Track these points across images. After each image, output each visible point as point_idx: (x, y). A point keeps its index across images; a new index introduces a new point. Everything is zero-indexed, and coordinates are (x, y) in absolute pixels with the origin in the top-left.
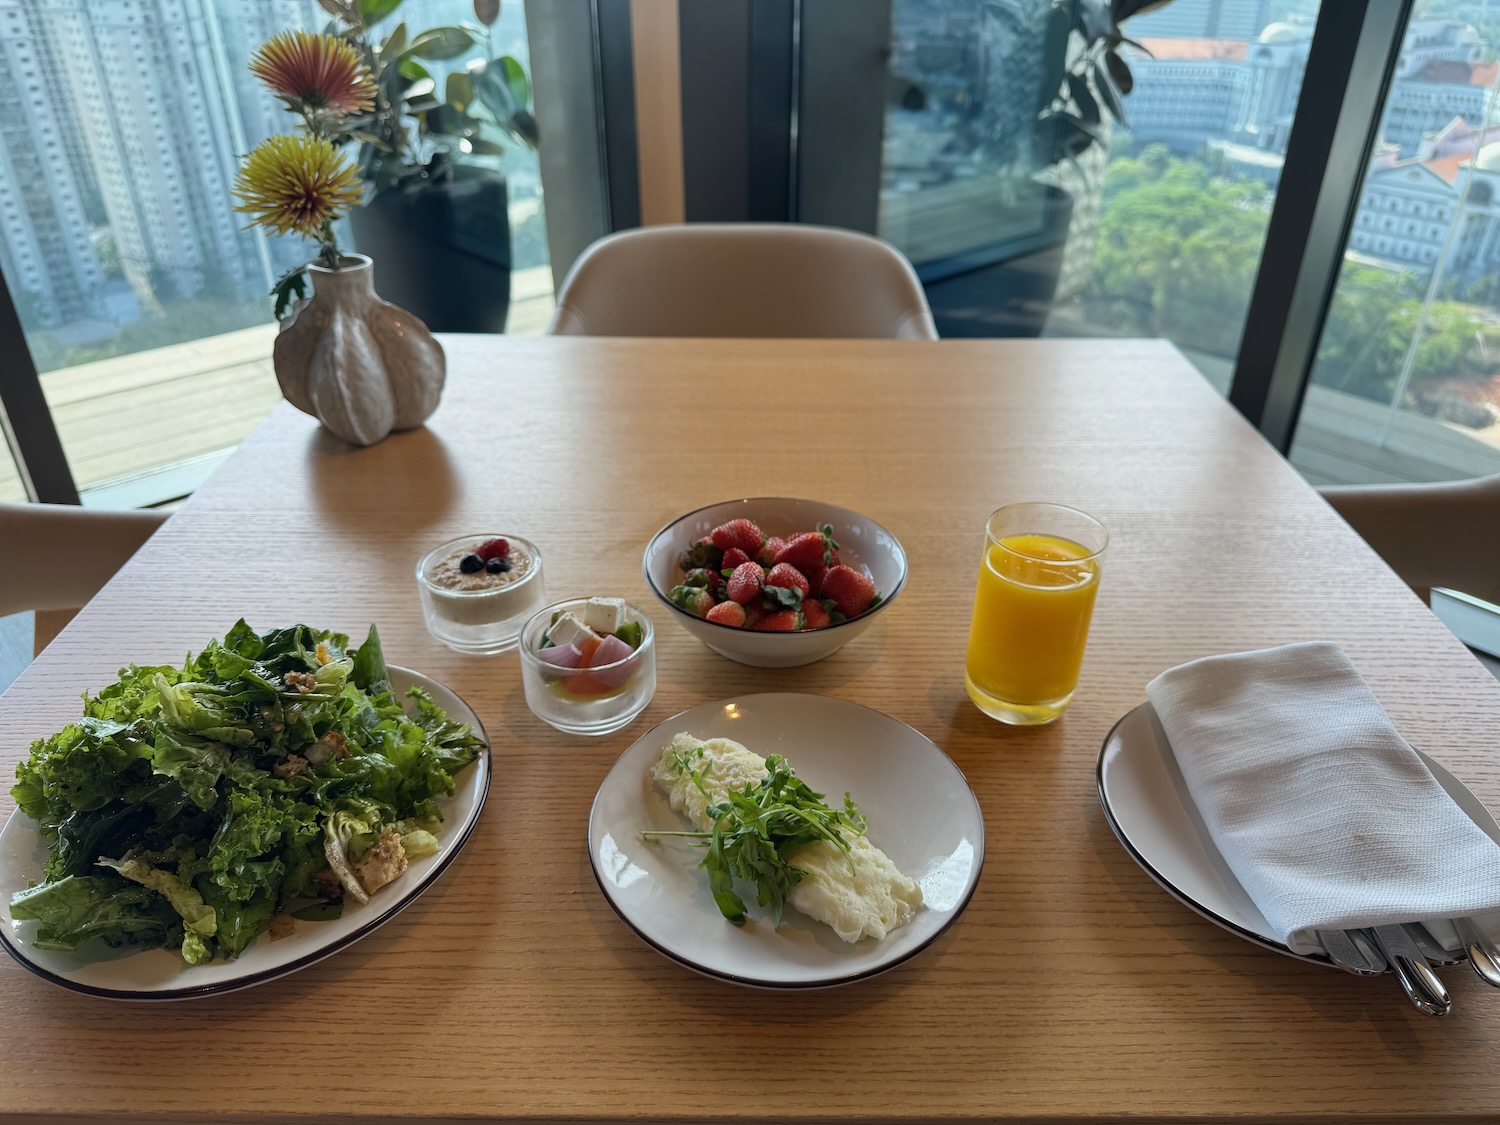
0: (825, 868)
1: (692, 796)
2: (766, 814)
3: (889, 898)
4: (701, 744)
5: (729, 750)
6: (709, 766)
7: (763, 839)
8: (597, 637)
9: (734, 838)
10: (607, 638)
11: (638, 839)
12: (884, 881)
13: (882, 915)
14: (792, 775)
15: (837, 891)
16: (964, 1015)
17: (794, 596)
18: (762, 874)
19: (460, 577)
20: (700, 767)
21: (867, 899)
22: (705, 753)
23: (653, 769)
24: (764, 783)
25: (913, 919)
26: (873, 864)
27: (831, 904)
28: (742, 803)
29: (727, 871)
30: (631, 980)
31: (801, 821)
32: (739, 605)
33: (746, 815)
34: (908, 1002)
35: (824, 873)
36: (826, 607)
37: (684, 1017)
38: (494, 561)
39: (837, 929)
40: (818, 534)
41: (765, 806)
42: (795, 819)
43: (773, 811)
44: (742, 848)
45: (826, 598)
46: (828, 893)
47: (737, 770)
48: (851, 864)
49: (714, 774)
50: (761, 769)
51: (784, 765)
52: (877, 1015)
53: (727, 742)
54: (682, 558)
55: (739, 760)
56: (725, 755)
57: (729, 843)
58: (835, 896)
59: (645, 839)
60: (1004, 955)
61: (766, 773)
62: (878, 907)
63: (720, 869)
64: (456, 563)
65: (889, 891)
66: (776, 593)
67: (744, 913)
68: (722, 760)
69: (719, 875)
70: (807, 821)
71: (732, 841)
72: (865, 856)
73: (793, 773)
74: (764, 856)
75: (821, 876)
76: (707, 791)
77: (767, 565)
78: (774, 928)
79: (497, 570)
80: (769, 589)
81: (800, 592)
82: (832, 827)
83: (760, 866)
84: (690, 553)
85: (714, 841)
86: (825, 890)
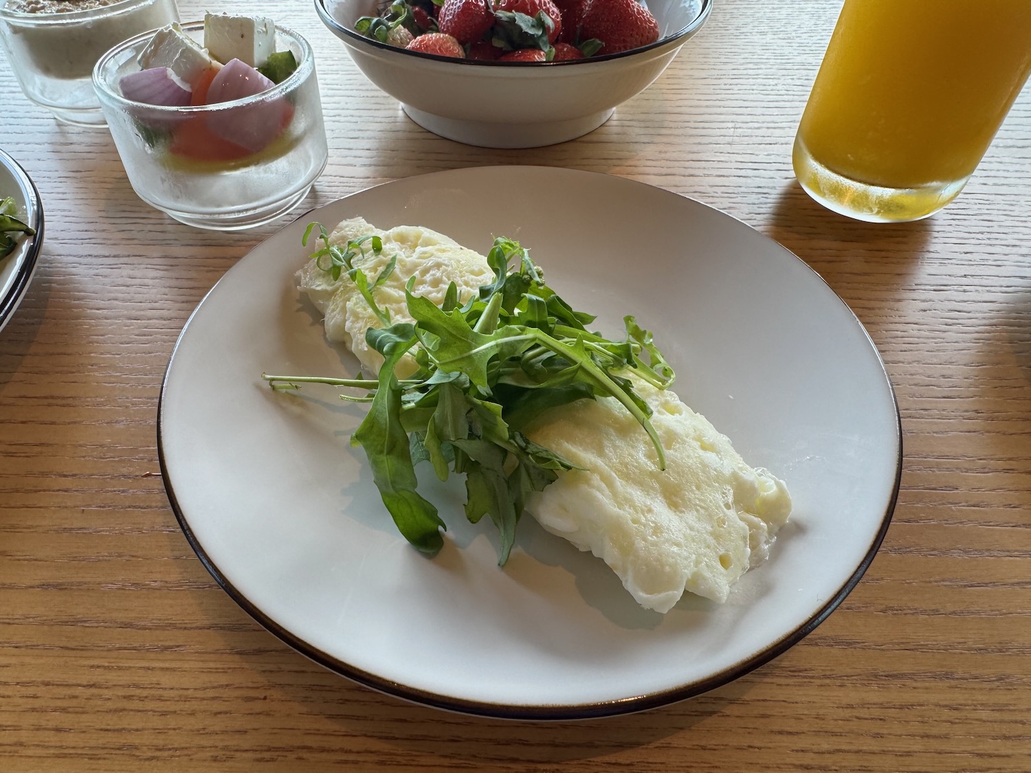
0: (600, 452)
1: (357, 317)
2: (488, 346)
3: (732, 513)
4: (381, 234)
5: (427, 243)
6: (390, 266)
7: (479, 396)
8: (215, 63)
9: (423, 389)
10: (229, 64)
11: (258, 387)
12: (719, 478)
13: (722, 552)
14: (537, 279)
15: (629, 501)
16: (884, 752)
17: (541, 24)
18: (477, 463)
20: (374, 269)
21: (691, 517)
22: (386, 247)
23: (299, 273)
24: (485, 293)
25: (777, 551)
26: (696, 444)
27: (618, 531)
28: (436, 322)
29: (405, 456)
30: (216, 652)
31: (557, 362)
32: (455, 40)
33: (443, 346)
34: (764, 716)
35: (600, 462)
36: (586, 52)
37: (310, 741)
39: (630, 585)
41: (487, 329)
42: (545, 356)
43: (500, 341)
44: (436, 413)
45: (587, 38)
46: (611, 507)
47: (439, 274)
48: (654, 441)
49: (397, 279)
50: (481, 273)
51: (524, 258)
52: (704, 748)
53: (426, 232)
55: (443, 258)
56: (419, 249)
57: (412, 399)
58: (626, 514)
59: (274, 388)
60: (936, 612)
61: (489, 278)
62: (712, 534)
63: (390, 452)
65: (730, 499)
66: (512, 19)
67: (441, 528)
68: (414, 258)
69: (388, 463)
70: (569, 361)
71: (418, 396)
72: (679, 429)
73: (540, 274)
74: (478, 428)
75: (595, 469)
76: (381, 308)
78: (497, 562)
80: (502, 14)
81: (549, 21)
82: (616, 373)
83: (473, 448)
85: (384, 396)
86: (599, 496)
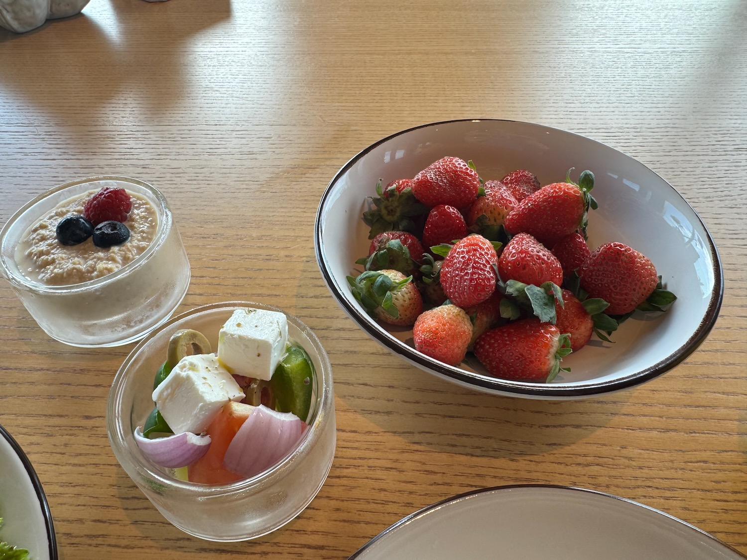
19: (59, 254)
32: (462, 313)
36: (589, 308)
38: (104, 227)
40: (571, 187)
45: (590, 294)
54: (366, 209)
64: (52, 230)
66: (522, 292)
77: (501, 237)
79: (106, 242)
80: (513, 287)
84: (376, 201)
